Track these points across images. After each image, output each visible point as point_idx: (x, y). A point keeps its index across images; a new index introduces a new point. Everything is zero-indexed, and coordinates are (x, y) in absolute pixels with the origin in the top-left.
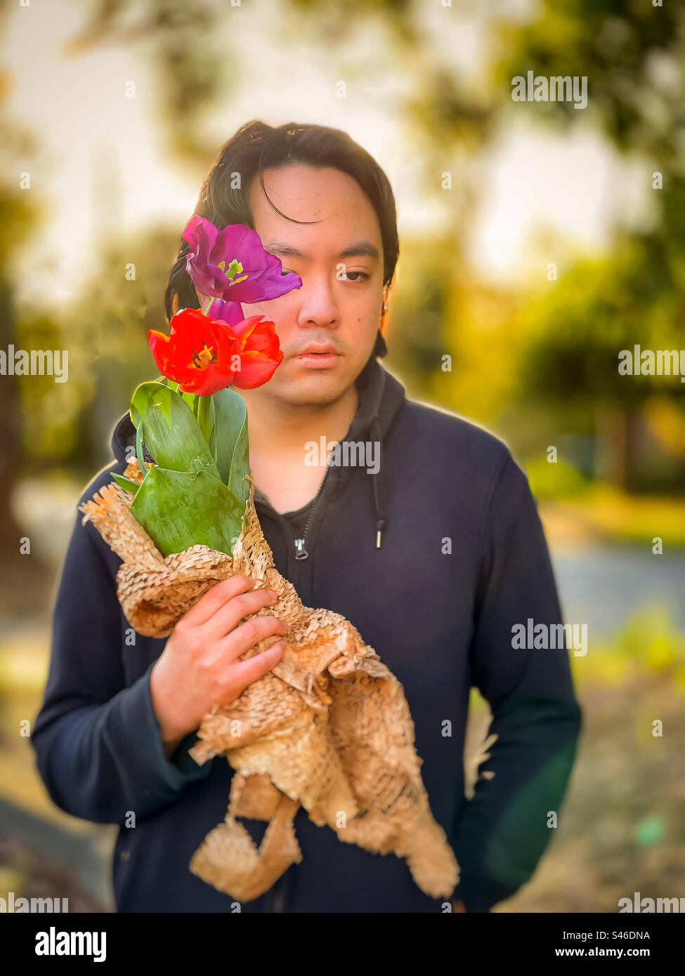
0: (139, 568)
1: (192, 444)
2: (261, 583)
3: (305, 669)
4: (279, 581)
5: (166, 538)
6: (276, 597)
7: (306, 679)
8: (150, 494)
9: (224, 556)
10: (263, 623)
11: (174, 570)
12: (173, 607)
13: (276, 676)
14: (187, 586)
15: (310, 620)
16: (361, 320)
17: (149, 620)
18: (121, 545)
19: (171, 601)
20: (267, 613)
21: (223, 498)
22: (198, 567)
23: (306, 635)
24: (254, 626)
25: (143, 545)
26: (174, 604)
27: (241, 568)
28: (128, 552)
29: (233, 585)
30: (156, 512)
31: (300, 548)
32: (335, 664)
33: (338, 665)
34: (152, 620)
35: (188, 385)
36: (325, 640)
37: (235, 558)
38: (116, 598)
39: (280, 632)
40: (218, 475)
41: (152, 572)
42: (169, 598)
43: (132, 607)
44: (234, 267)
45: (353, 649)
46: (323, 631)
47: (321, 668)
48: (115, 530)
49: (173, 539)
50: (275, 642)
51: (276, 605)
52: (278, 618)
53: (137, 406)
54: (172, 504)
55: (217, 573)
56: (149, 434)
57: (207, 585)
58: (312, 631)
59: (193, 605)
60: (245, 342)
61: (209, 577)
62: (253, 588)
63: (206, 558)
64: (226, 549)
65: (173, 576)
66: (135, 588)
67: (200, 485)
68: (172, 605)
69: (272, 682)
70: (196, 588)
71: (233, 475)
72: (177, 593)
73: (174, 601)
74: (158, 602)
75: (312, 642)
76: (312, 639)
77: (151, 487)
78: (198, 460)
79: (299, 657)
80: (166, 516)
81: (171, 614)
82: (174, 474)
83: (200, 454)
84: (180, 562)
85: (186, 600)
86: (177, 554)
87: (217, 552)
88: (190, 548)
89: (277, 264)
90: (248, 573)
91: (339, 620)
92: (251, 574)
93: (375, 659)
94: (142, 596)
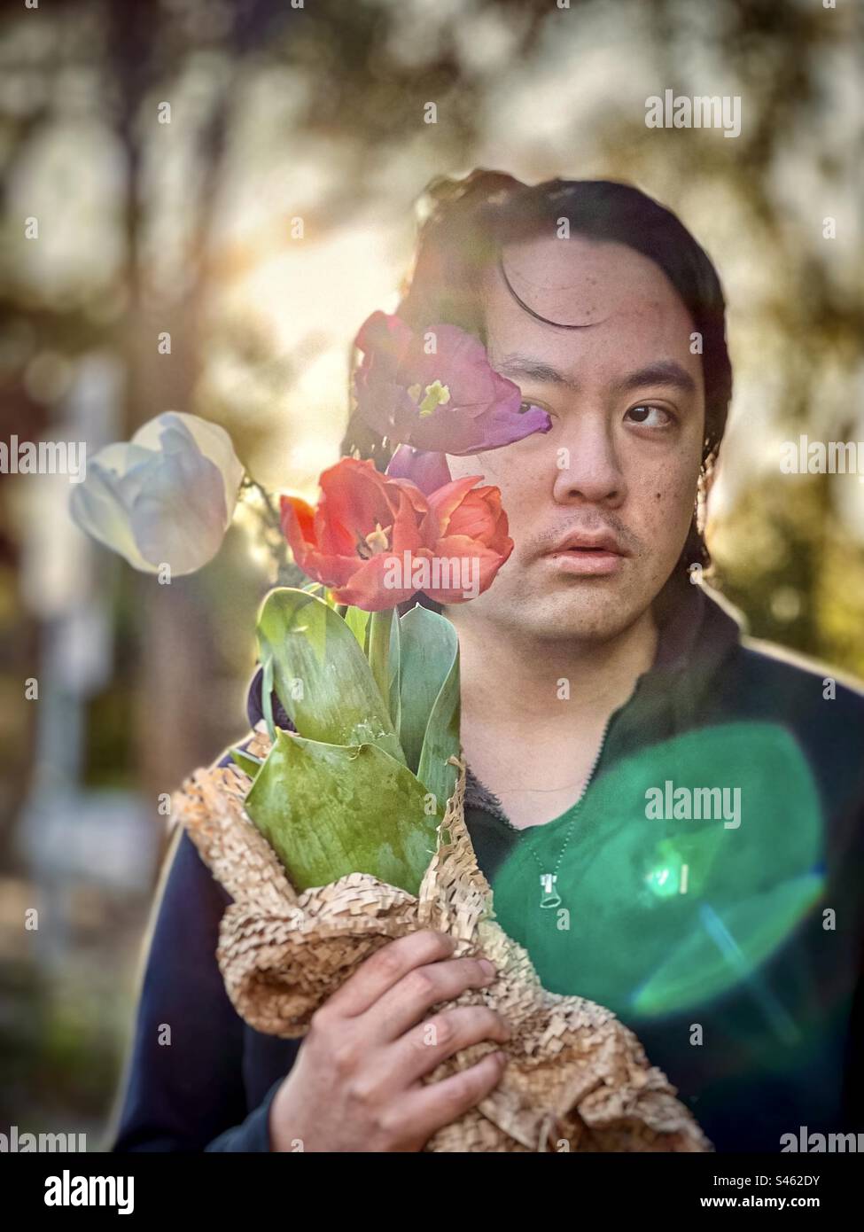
0: (253, 910)
1: (355, 698)
2: (466, 946)
3: (540, 1106)
4: (501, 942)
5: (303, 857)
6: (493, 972)
7: (539, 1125)
8: (276, 780)
9: (402, 896)
10: (467, 1019)
11: (313, 916)
12: (310, 983)
13: (483, 1117)
14: (332, 946)
15: (551, 1017)
16: (662, 497)
17: (271, 1005)
18: (226, 869)
19: (305, 971)
20: (475, 999)
21: (407, 792)
22: (353, 912)
23: (542, 1043)
24: (449, 1024)
25: (260, 870)
26: (311, 977)
27: (433, 918)
28: (236, 881)
29: (416, 946)
30: (285, 814)
31: (548, 889)
32: (590, 1100)
33: (597, 1102)
34: (276, 1004)
35: (342, 588)
36: (575, 1054)
37: (422, 900)
38: (215, 962)
39: (495, 1035)
40: (400, 753)
41: (273, 919)
42: (301, 965)
43: (238, 980)
44: (435, 392)
45: (622, 1074)
46: (573, 1037)
47: (565, 1106)
48: (216, 842)
49: (315, 860)
50: (486, 1054)
51: (494, 987)
52: (495, 1011)
53: (266, 631)
54: (314, 800)
55: (387, 925)
56: (284, 679)
57: (368, 945)
58: (553, 1036)
59: (346, 980)
60: (447, 521)
61: (373, 932)
62: (452, 953)
63: (369, 897)
64: (410, 883)
65: (309, 926)
66: (245, 945)
67: (364, 768)
68: (307, 979)
69: (477, 1127)
70: (349, 949)
71: (427, 757)
72: (317, 959)
73: (311, 972)
74: (283, 973)
75: (554, 1056)
76: (553, 1052)
77: (278, 767)
78: (365, 727)
79: (530, 1083)
80: (302, 821)
81: (307, 995)
82: (320, 749)
83: (369, 715)
84: (324, 903)
85: (331, 971)
86: (321, 888)
87: (390, 887)
88: (344, 879)
89: (515, 394)
90: (444, 926)
91: (603, 1018)
92: (450, 929)
93: (667, 1092)
94: (254, 961)
